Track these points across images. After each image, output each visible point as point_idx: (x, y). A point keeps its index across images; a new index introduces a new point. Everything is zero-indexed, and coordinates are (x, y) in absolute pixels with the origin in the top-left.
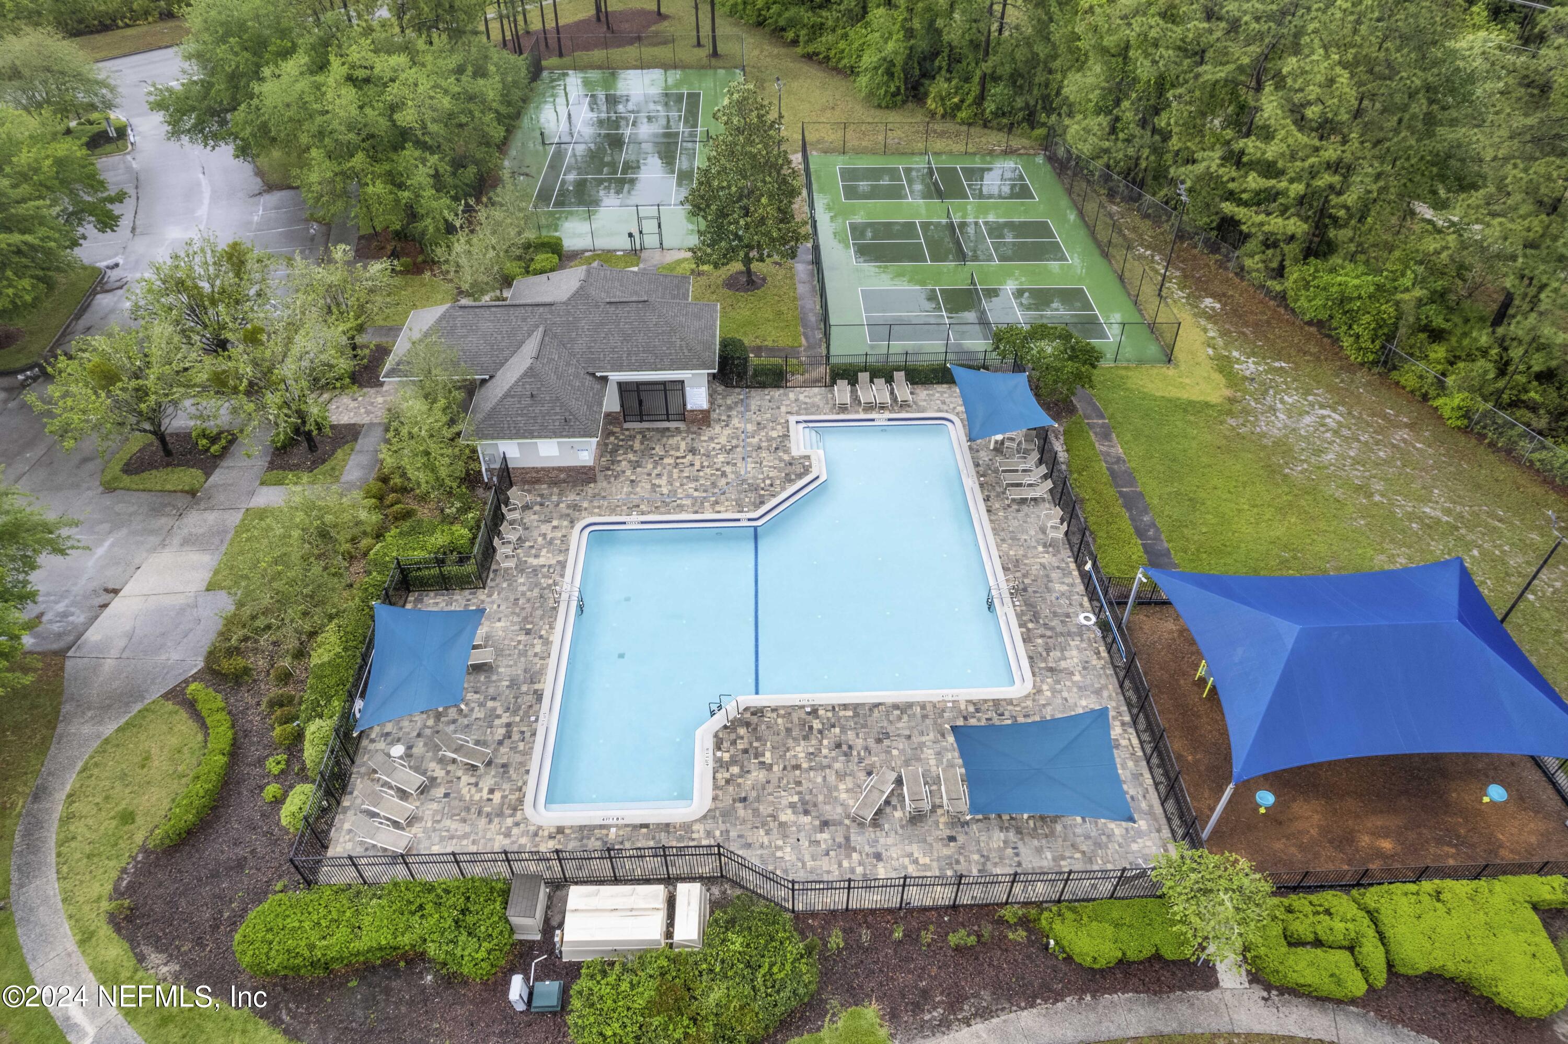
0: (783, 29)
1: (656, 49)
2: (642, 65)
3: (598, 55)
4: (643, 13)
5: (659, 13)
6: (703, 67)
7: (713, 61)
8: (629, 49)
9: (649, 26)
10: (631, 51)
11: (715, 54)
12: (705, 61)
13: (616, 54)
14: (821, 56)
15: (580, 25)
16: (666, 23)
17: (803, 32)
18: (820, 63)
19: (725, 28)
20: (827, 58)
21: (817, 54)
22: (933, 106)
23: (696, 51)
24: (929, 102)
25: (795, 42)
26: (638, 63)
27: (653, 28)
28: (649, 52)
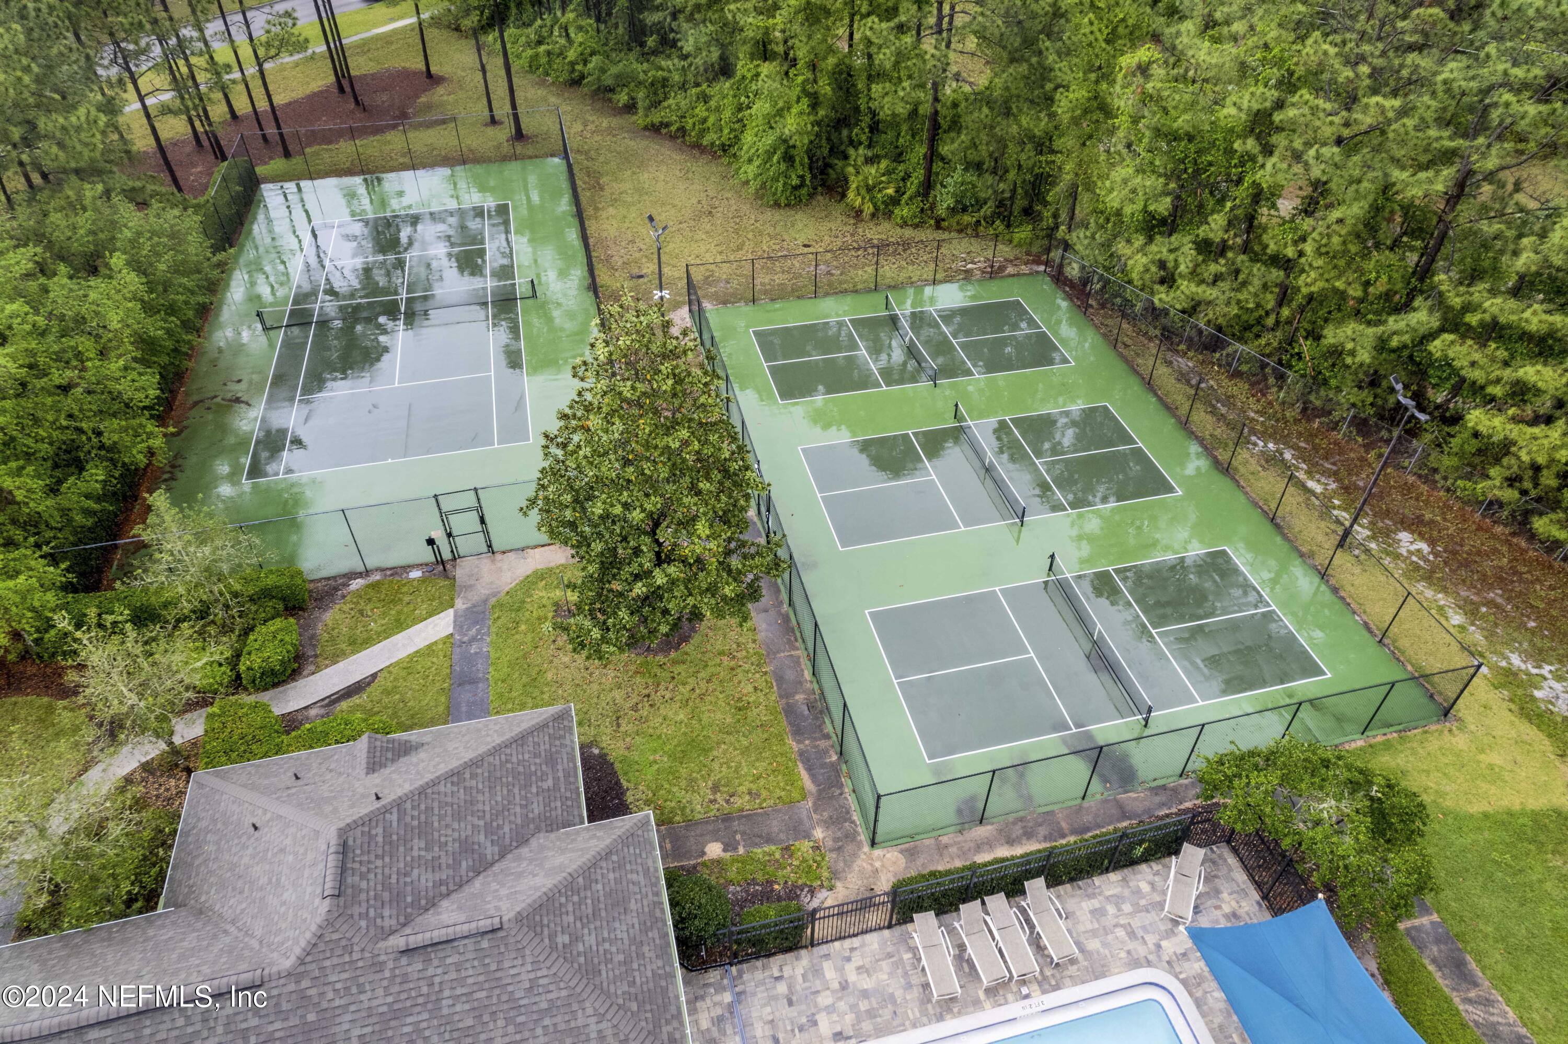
0: (611, 90)
1: (431, 132)
2: (414, 163)
3: (345, 149)
4: (406, 75)
5: (429, 74)
6: (505, 159)
7: (519, 148)
8: (390, 136)
9: (418, 97)
10: (394, 141)
11: (519, 135)
12: (506, 148)
13: (370, 146)
14: (673, 128)
15: (314, 102)
16: (440, 90)
17: (641, 95)
18: (672, 137)
19: (527, 91)
20: (682, 130)
21: (667, 125)
22: (858, 203)
23: (491, 131)
24: (851, 195)
25: (631, 108)
26: (406, 160)
27: (423, 99)
28: (422, 139)
